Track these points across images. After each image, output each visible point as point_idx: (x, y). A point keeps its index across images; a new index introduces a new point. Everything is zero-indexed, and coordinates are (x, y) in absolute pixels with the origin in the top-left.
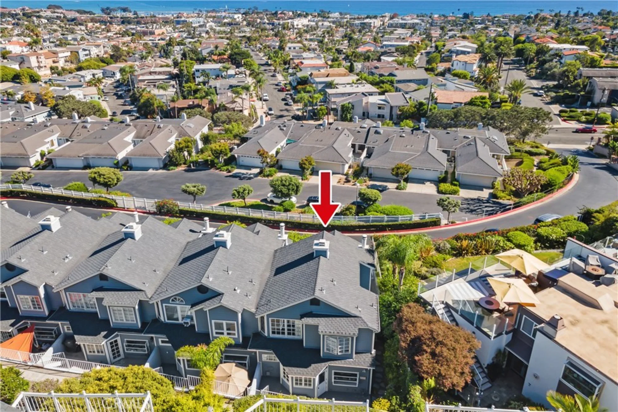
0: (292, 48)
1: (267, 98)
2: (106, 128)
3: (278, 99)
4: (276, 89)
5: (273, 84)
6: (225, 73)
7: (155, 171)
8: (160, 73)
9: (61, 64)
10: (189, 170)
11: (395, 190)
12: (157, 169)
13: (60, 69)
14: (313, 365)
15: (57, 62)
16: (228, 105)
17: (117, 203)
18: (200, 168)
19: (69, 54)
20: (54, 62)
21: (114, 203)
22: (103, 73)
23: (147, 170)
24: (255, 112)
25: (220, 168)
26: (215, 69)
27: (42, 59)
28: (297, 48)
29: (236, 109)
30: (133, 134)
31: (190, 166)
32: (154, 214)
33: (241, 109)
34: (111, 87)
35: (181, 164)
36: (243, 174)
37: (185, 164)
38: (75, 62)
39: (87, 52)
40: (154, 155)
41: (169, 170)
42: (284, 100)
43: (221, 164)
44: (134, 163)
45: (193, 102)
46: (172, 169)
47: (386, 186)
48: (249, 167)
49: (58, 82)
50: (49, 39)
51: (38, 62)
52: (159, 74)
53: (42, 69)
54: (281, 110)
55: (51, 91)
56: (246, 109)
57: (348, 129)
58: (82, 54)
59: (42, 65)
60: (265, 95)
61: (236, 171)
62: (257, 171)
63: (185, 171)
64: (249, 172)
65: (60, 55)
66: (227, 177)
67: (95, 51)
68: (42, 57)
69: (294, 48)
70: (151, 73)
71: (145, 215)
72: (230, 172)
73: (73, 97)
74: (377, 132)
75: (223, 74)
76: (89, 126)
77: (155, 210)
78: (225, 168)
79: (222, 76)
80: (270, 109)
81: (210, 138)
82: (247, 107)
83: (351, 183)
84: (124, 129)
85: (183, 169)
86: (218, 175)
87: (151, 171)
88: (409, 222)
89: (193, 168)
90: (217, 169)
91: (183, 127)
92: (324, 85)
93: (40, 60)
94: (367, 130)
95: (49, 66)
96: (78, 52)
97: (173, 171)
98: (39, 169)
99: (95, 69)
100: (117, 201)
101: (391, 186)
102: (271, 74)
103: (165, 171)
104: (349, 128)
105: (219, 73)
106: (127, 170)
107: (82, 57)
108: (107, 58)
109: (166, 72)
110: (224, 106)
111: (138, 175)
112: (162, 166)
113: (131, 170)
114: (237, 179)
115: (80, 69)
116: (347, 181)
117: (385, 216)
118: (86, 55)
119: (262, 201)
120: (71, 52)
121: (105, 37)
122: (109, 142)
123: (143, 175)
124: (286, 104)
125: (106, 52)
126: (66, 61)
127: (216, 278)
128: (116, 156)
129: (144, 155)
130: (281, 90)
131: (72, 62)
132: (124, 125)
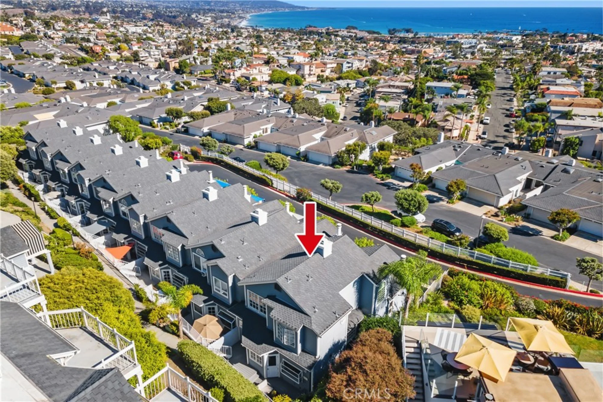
0: (552, 73)
1: (488, 122)
2: (305, 124)
3: (500, 125)
4: (504, 114)
5: (504, 109)
6: (455, 92)
7: (323, 167)
8: (398, 87)
9: (327, 73)
10: (351, 172)
11: (549, 239)
12: (326, 165)
13: (325, 77)
14: (264, 345)
15: (324, 71)
16: (439, 123)
17: (272, 184)
18: (361, 171)
19: (335, 65)
20: (322, 71)
21: (270, 183)
22: (356, 83)
23: (318, 164)
24: (467, 134)
25: (376, 175)
26: (446, 88)
27: (314, 68)
28: (558, 73)
29: (446, 127)
30: (323, 133)
31: (353, 168)
32: (294, 198)
33: (451, 128)
34: (358, 96)
35: (346, 165)
36: (394, 185)
37: (350, 165)
38: (338, 72)
39: (350, 65)
40: (326, 153)
41: (334, 168)
42: (506, 126)
43: (379, 172)
44: (311, 157)
45: (409, 116)
46: (337, 168)
47: (541, 232)
48: (403, 180)
49: (315, 87)
50: (334, 53)
51: (310, 70)
52: (396, 88)
53: (311, 76)
54: (497, 136)
55: (303, 94)
56: (456, 129)
57: (530, 162)
58: (345, 65)
59: (312, 73)
60: (486, 118)
61: (390, 180)
62: (407, 184)
63: (348, 171)
64: (401, 184)
65: (328, 66)
66: (378, 183)
67: (357, 64)
68: (314, 67)
69: (555, 73)
70: (390, 86)
71: (287, 198)
72: (383, 180)
73: (316, 100)
74: (565, 171)
75: (453, 94)
76: (295, 121)
77: (296, 196)
78: (381, 176)
79: (451, 96)
80: (484, 133)
81: (385, 147)
82: (457, 128)
83: (500, 218)
84: (318, 127)
85: (347, 169)
86: (371, 180)
87: (321, 166)
88: (520, 271)
89: (355, 170)
90: (374, 175)
91: (366, 133)
92: (559, 115)
93: (312, 69)
94: (553, 166)
95: (317, 74)
96: (342, 64)
97: (338, 169)
98: (248, 148)
99: (351, 79)
100: (273, 182)
101: (547, 233)
102: (508, 98)
103: (331, 168)
104: (532, 160)
105: (449, 91)
106: (304, 161)
107: (345, 69)
108: (365, 71)
109: (403, 86)
110: (435, 123)
111: (309, 167)
112: (331, 163)
113: (307, 161)
114: (385, 188)
115: (339, 78)
116: (496, 215)
117: (493, 257)
118: (349, 67)
119: (392, 212)
120: (338, 64)
121: (378, 54)
122: (299, 135)
123: (313, 167)
124: (507, 131)
125: (366, 67)
126: (332, 71)
127: (228, 243)
128: (299, 147)
129: (319, 151)
130: (510, 116)
131: (336, 73)
132: (320, 123)
